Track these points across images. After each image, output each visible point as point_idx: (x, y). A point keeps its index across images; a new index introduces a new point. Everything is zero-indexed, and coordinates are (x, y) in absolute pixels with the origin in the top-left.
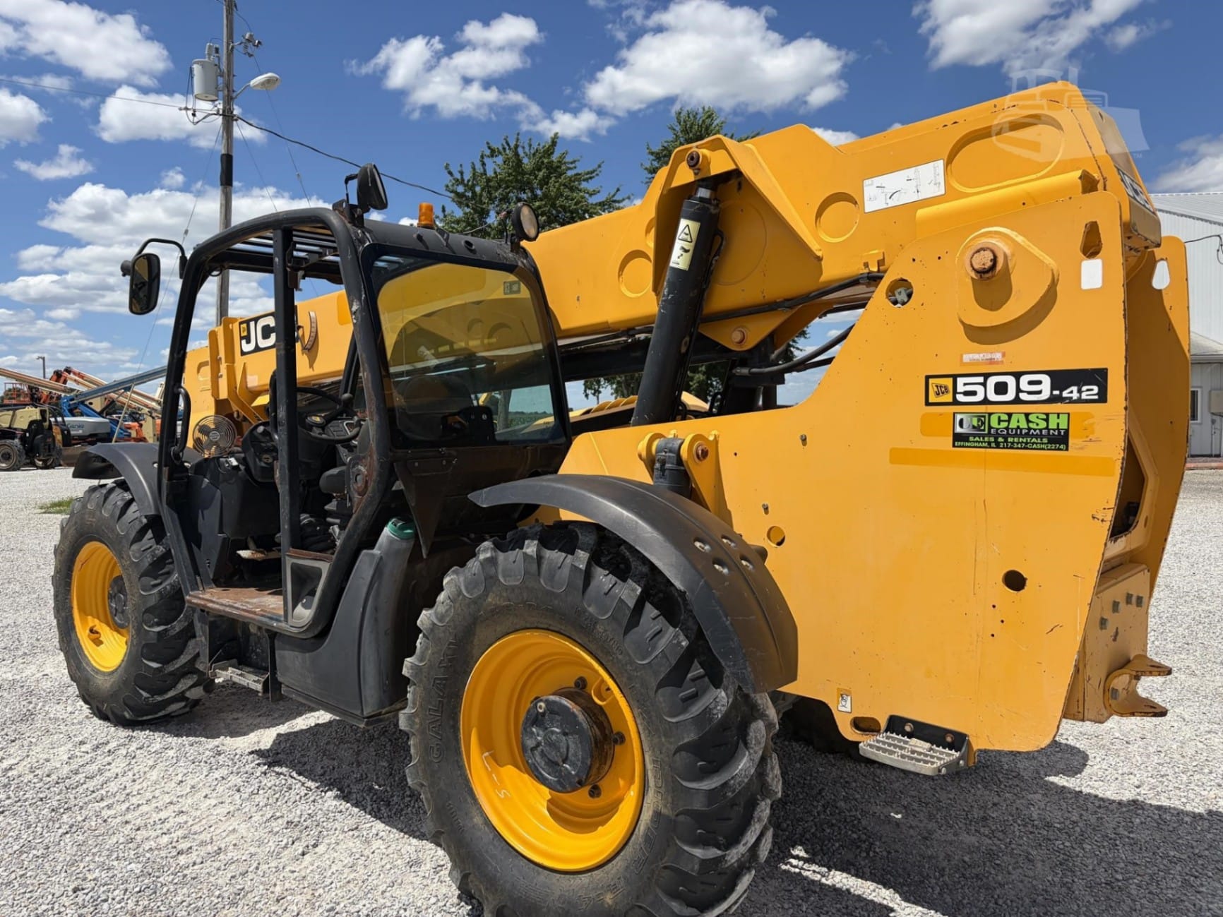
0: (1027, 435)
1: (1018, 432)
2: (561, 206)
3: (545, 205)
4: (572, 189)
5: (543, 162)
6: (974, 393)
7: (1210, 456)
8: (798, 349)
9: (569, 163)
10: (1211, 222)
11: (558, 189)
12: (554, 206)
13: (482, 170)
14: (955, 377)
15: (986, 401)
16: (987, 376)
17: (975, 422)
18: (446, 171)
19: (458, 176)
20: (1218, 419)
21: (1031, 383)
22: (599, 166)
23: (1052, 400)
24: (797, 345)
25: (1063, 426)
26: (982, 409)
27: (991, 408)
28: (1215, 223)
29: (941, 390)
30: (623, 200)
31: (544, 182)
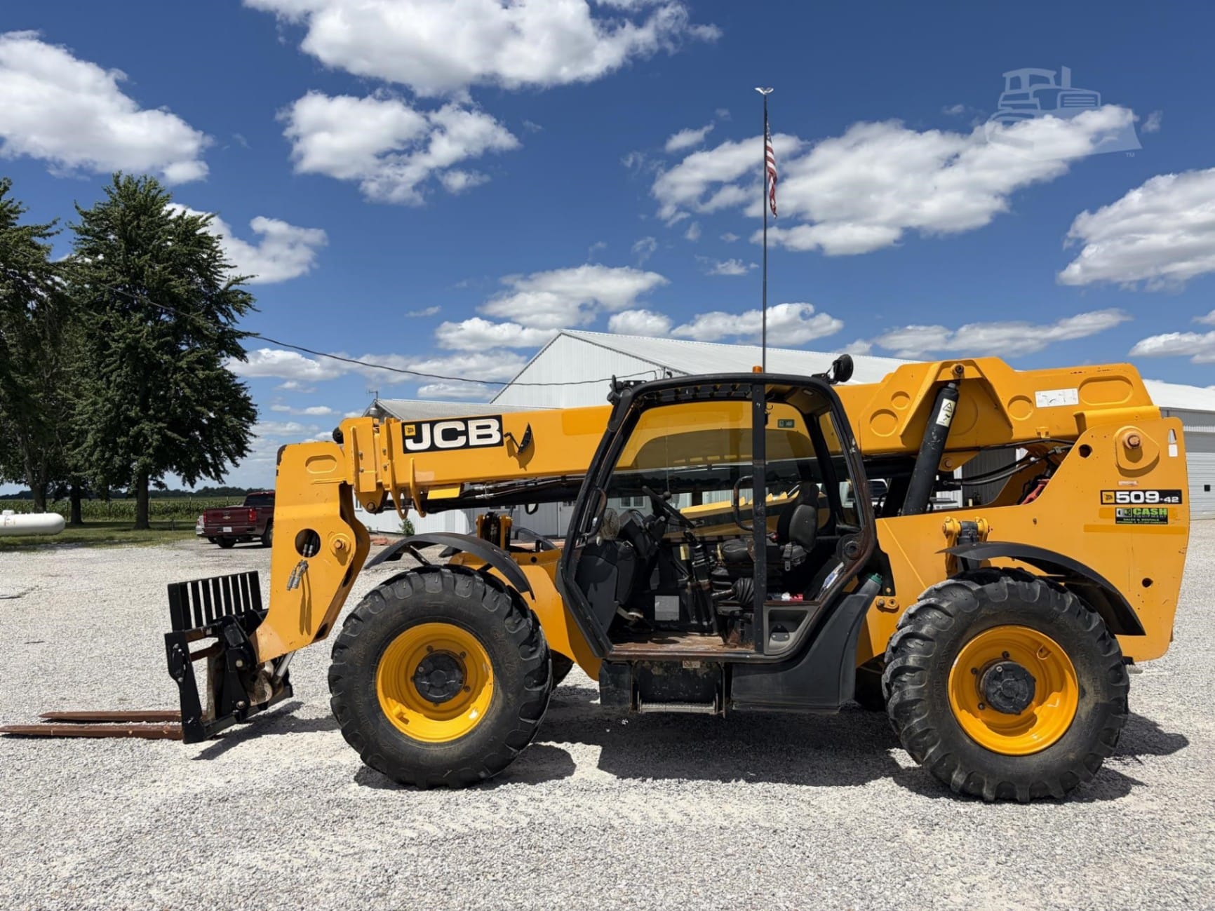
0: (1150, 517)
1: (1146, 517)
6: (1124, 499)
8: (251, 435)
14: (1115, 492)
15: (1130, 503)
16: (1130, 491)
17: (1126, 512)
21: (1151, 495)
23: (1160, 502)
25: (1165, 514)
26: (1129, 506)
27: (1133, 506)
29: (1109, 497)
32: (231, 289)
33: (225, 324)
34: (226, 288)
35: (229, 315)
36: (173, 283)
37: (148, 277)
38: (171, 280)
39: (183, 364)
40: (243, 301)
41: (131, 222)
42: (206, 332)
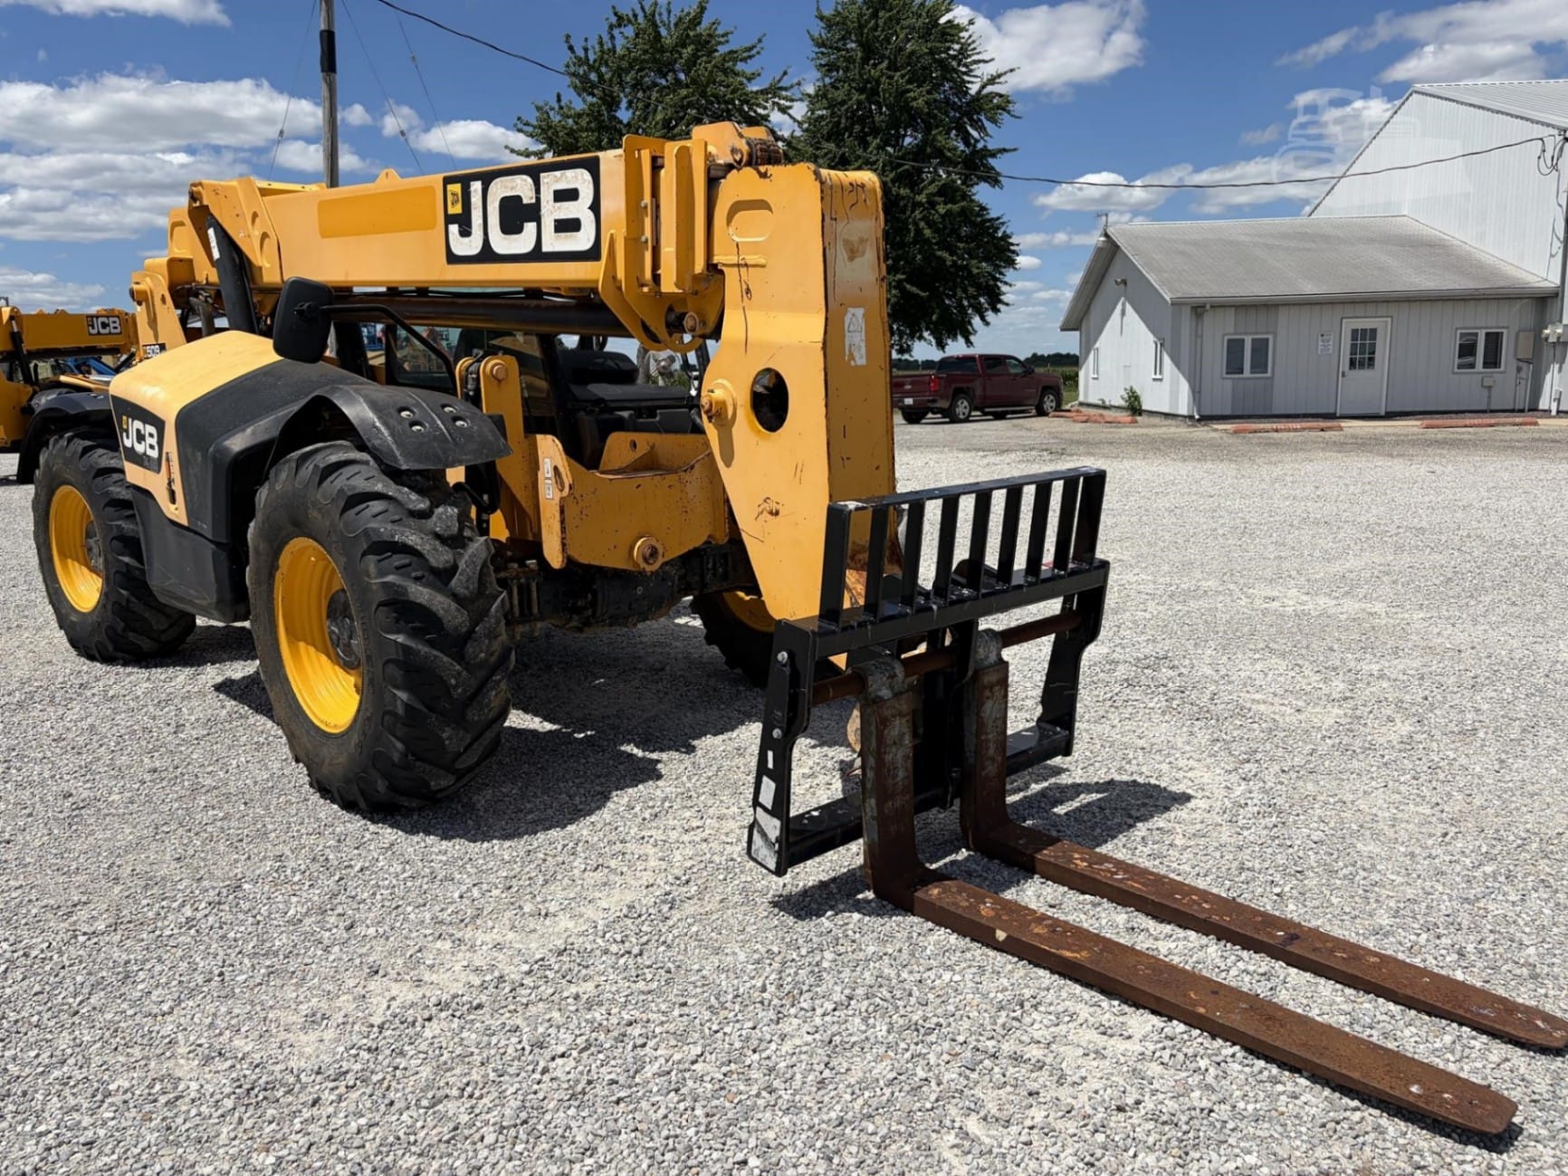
2: (713, 95)
3: (693, 95)
4: (725, 71)
5: (688, 36)
7: (1512, 411)
8: (1006, 283)
9: (719, 36)
10: (1532, 121)
11: (711, 72)
12: (703, 94)
13: (610, 45)
18: (566, 46)
19: (581, 53)
20: (1524, 365)
22: (760, 41)
24: (1006, 279)
28: (1537, 122)
30: (792, 87)
31: (691, 64)
32: (985, 91)
33: (977, 141)
34: (979, 92)
35: (981, 129)
36: (912, 94)
37: (884, 90)
38: (909, 91)
39: (922, 198)
40: (998, 107)
41: (867, 22)
42: (949, 154)
